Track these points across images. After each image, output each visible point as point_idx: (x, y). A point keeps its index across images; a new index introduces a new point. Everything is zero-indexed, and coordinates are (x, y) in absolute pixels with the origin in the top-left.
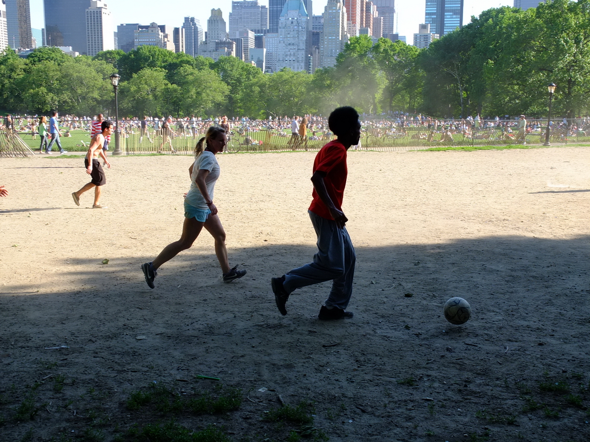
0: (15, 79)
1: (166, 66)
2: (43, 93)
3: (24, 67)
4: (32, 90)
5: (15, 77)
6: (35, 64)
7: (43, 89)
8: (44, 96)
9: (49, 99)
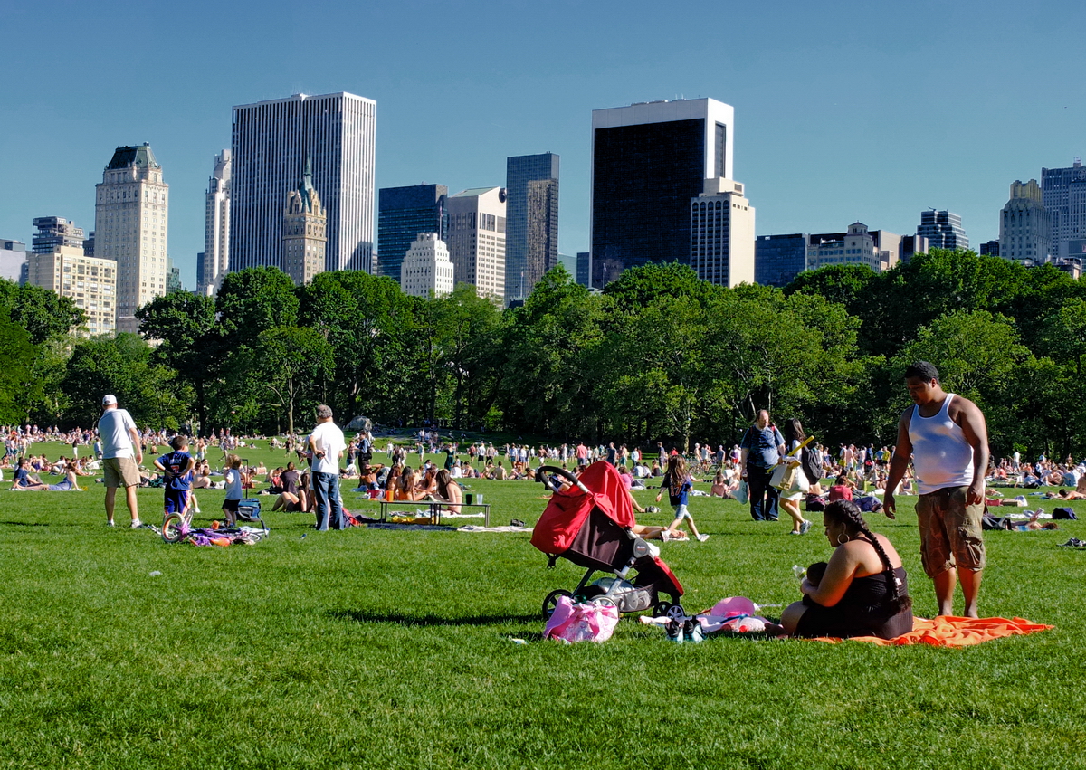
0: (577, 348)
1: (1007, 306)
2: (657, 385)
3: (601, 316)
4: (627, 378)
5: (578, 342)
6: (630, 309)
7: (659, 375)
8: (660, 395)
9: (675, 402)
